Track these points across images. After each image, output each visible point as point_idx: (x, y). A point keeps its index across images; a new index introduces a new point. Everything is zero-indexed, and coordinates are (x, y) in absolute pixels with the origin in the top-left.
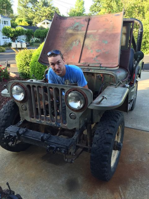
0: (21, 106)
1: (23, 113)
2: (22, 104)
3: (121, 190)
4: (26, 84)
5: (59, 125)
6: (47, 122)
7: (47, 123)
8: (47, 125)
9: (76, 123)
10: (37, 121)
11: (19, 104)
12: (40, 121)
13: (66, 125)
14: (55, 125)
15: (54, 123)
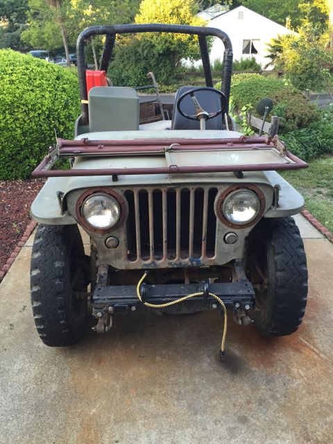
0: (103, 240)
1: (108, 255)
2: (107, 235)
3: (306, 342)
4: (122, 189)
5: (199, 262)
6: (172, 261)
7: (170, 264)
8: (170, 267)
9: (235, 250)
10: (145, 265)
11: (100, 236)
12: (153, 262)
13: (214, 258)
14: (190, 264)
15: (187, 260)
